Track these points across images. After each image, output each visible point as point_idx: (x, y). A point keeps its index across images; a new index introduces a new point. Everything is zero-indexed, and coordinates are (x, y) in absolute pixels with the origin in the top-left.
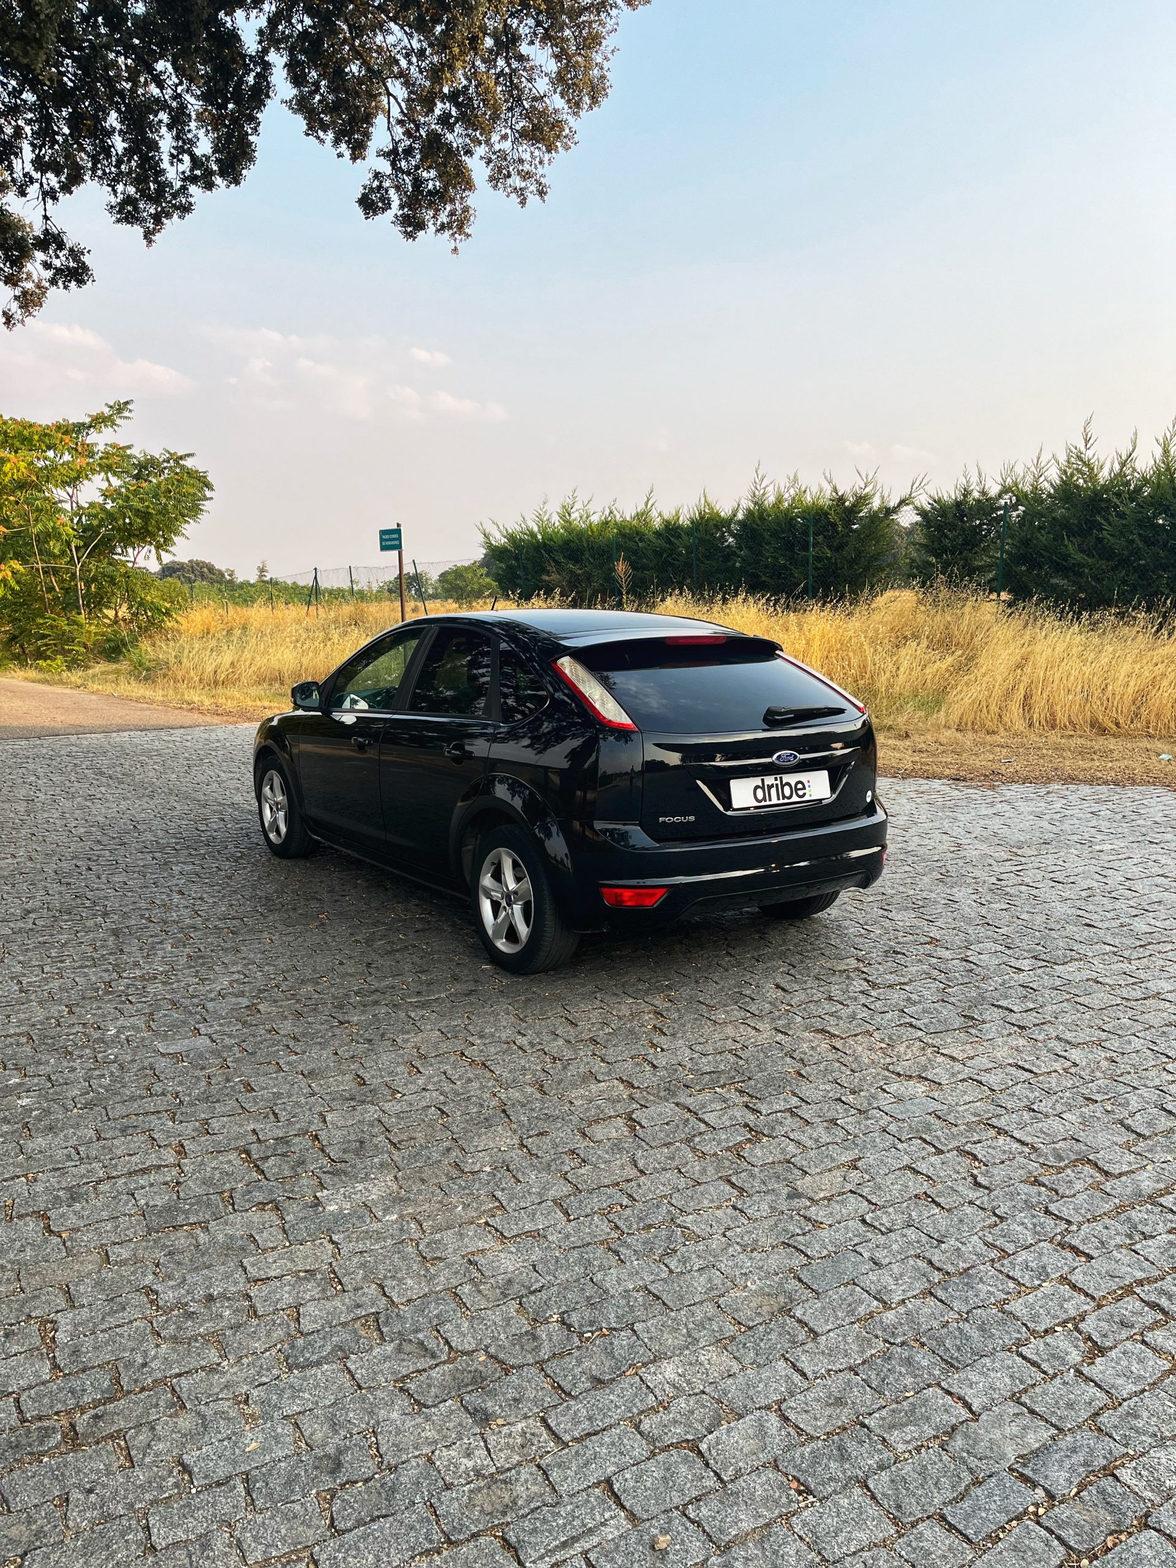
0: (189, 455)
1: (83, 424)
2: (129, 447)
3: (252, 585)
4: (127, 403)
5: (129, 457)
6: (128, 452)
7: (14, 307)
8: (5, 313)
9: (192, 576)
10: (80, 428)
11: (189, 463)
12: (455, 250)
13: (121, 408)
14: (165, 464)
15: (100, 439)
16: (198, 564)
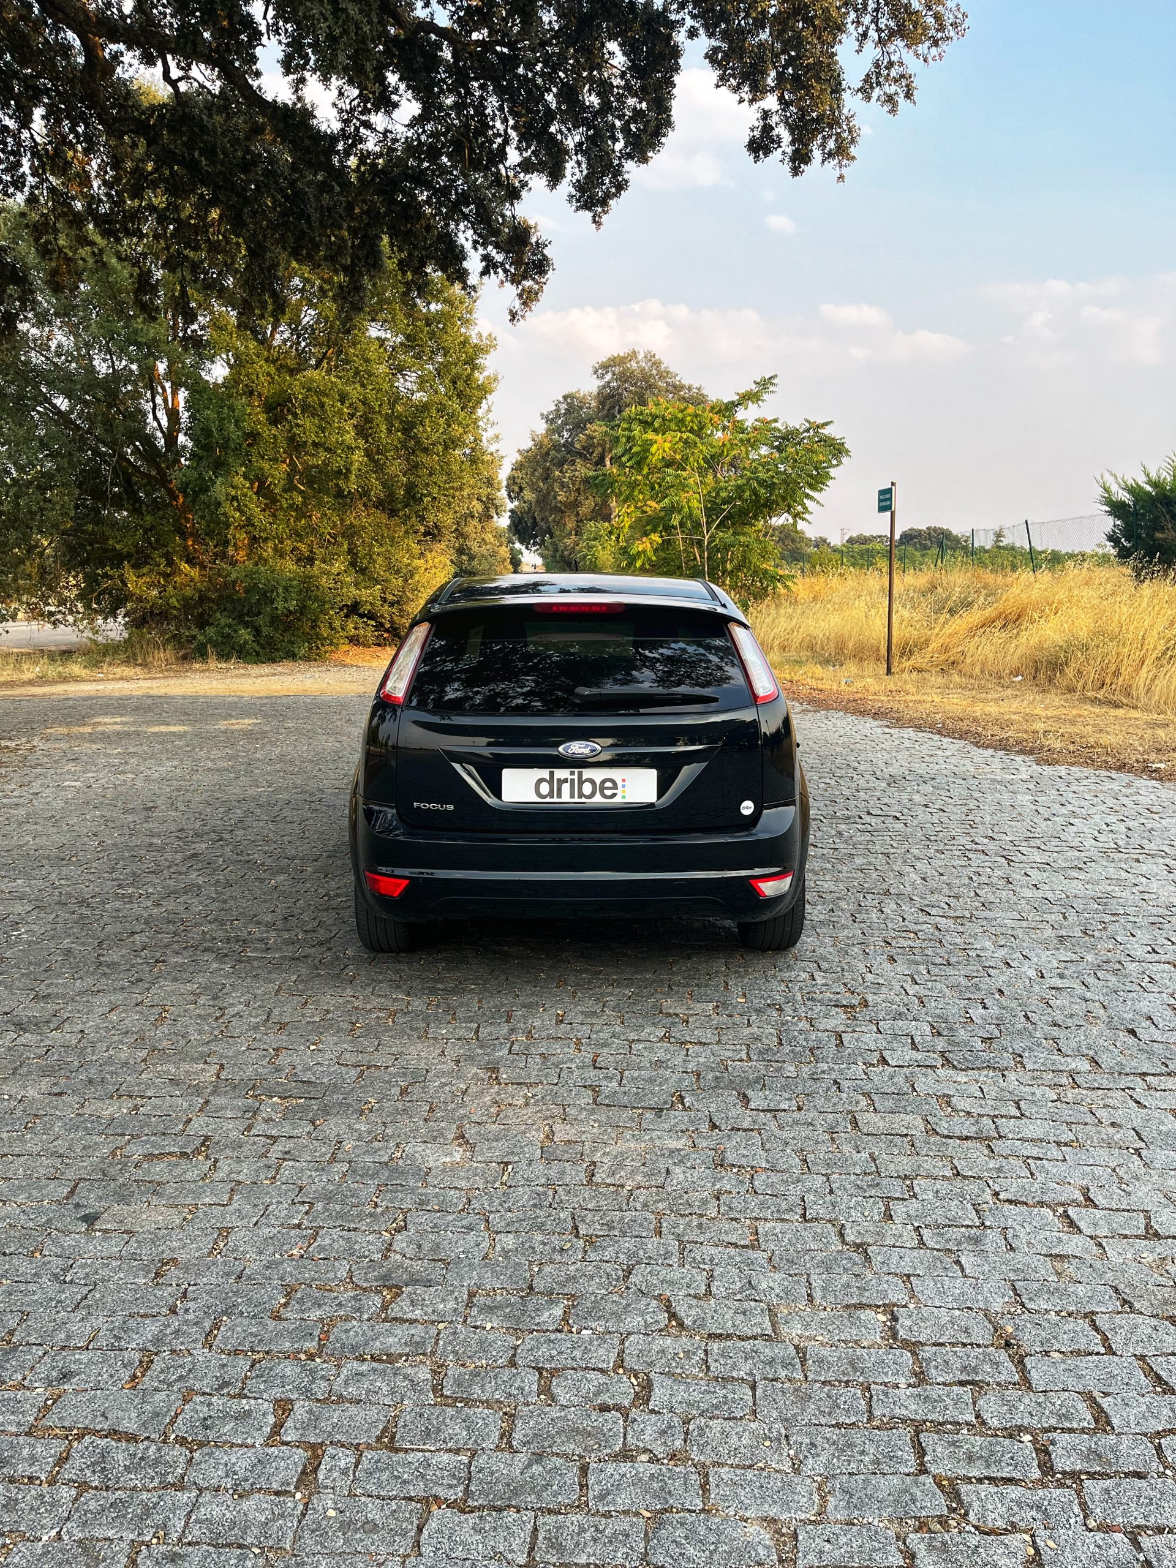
0: (827, 424)
1: (733, 402)
2: (775, 421)
3: (986, 551)
4: (771, 378)
5: (775, 429)
6: (773, 425)
7: (517, 303)
8: (511, 311)
9: (928, 543)
10: (731, 406)
11: (826, 431)
12: (841, 177)
13: (766, 384)
14: (806, 434)
15: (748, 415)
16: (935, 530)
